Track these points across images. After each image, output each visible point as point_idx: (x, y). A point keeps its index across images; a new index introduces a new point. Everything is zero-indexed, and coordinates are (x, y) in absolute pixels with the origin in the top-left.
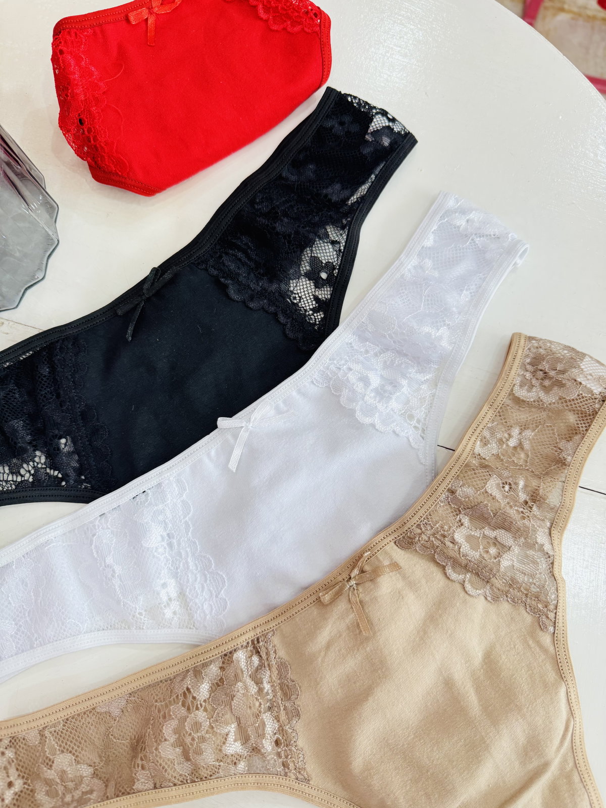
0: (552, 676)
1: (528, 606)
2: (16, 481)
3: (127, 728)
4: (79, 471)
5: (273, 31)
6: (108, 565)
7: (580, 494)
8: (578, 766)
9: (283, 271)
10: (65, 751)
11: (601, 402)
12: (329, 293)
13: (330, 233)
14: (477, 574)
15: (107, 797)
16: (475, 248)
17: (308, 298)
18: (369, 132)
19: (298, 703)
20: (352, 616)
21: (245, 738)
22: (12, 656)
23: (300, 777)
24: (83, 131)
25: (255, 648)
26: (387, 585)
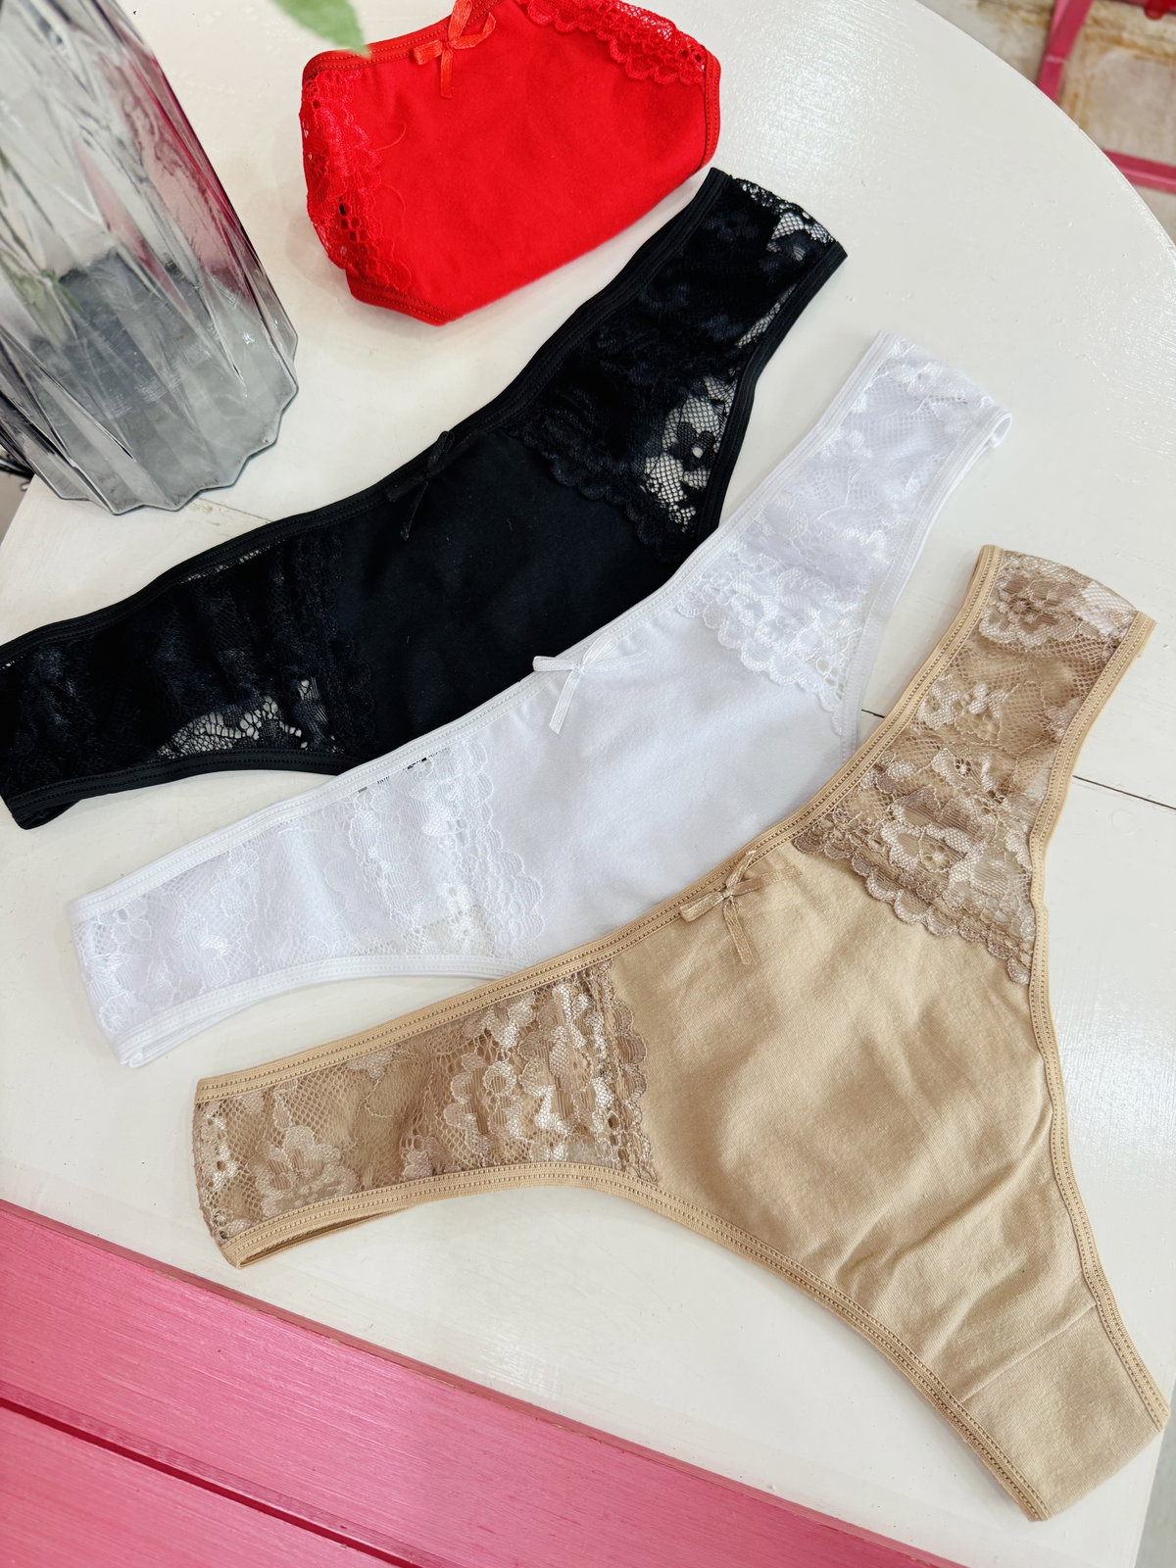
0: (1022, 1044)
1: (990, 943)
2: (234, 738)
3: (392, 1095)
4: (327, 730)
5: (632, 80)
6: (371, 860)
7: (1075, 788)
8: (1058, 1177)
9: (637, 443)
10: (301, 1122)
11: (1112, 649)
12: (704, 478)
13: (709, 389)
14: (914, 891)
15: (363, 1187)
16: (930, 417)
17: (672, 486)
18: (773, 238)
19: (645, 1067)
20: (725, 939)
21: (566, 1111)
22: (224, 986)
23: (643, 1174)
24: (344, 224)
25: (583, 983)
26: (779, 898)
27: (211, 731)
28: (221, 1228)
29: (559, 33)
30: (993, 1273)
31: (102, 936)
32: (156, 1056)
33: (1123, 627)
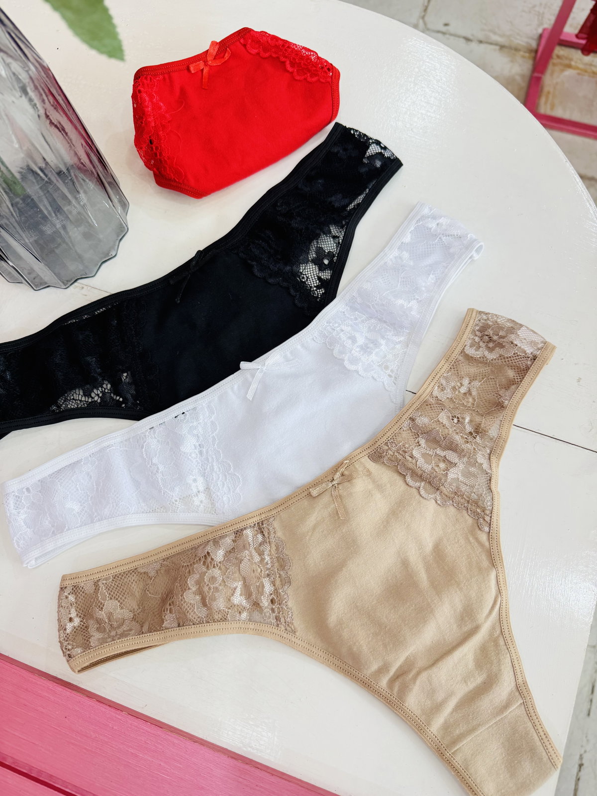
0: (485, 563)
1: (469, 510)
2: (88, 401)
3: (160, 585)
4: (135, 398)
5: (297, 80)
6: (154, 464)
7: (514, 431)
8: (504, 633)
9: (296, 257)
10: (113, 598)
11: (533, 361)
12: (329, 274)
13: (332, 231)
14: (430, 483)
15: (143, 632)
16: (442, 245)
17: (313, 278)
18: (366, 156)
19: (290, 573)
20: (332, 506)
21: (248, 594)
22: (77, 527)
23: (288, 628)
24: (152, 149)
25: (260, 529)
26: (360, 485)
27: (77, 398)
28: (68, 652)
29: (261, 57)
30: (469, 683)
31: (17, 501)
32: (42, 563)
33: (539, 349)
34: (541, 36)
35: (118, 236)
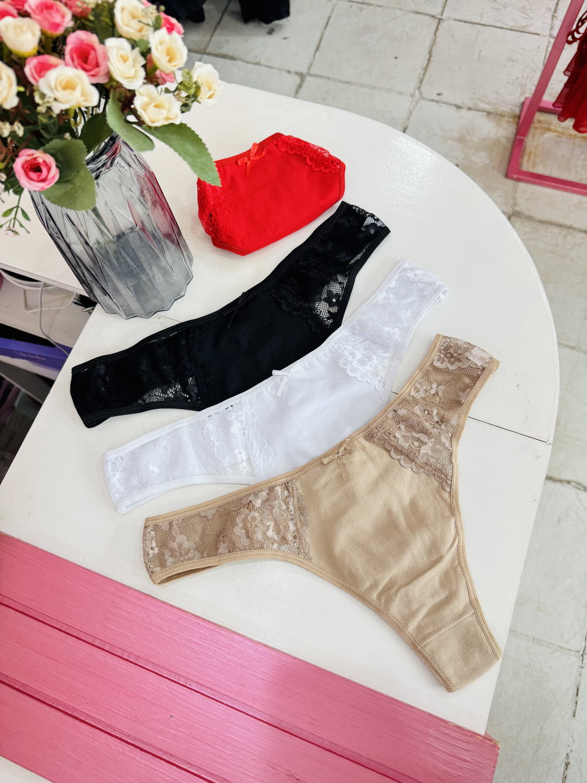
0: (447, 513)
1: (436, 476)
2: (165, 397)
3: (216, 525)
4: (198, 395)
5: (314, 171)
6: (211, 441)
7: (469, 423)
8: (461, 564)
9: (312, 297)
10: (182, 533)
11: (482, 371)
12: (336, 309)
13: (339, 278)
14: (407, 456)
15: (203, 557)
16: (418, 289)
17: (325, 312)
18: (364, 226)
19: (308, 518)
20: (338, 471)
21: (278, 531)
22: (157, 484)
23: (307, 557)
24: (211, 221)
25: (286, 487)
26: (358, 457)
27: (157, 395)
28: (151, 570)
29: (289, 154)
30: (435, 598)
31: (114, 466)
32: (131, 510)
33: (486, 363)
34: (523, 104)
35: (186, 282)
